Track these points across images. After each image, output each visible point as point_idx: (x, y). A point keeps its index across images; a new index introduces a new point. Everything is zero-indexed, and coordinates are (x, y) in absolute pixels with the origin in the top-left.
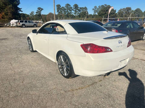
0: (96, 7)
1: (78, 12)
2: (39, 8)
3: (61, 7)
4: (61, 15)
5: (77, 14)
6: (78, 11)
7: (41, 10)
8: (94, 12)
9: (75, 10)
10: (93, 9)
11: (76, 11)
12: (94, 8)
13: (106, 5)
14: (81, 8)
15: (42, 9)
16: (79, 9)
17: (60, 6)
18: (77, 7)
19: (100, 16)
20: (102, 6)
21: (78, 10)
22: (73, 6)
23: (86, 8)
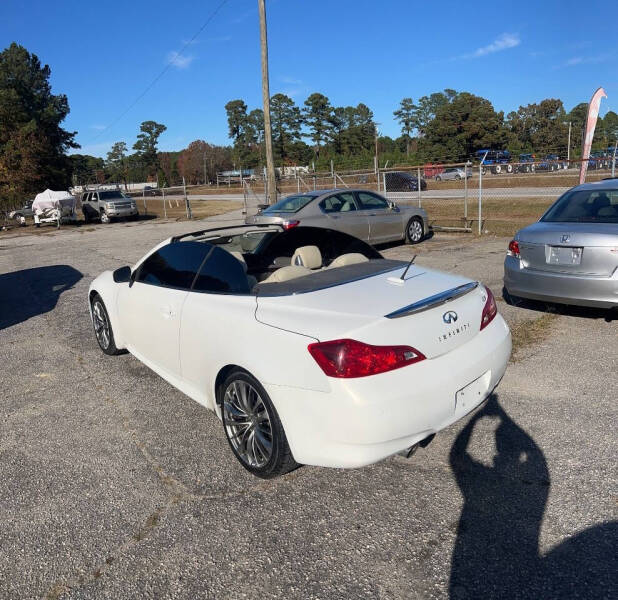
0: (410, 101)
1: (328, 132)
2: (148, 127)
3: (248, 112)
4: (250, 148)
5: (326, 139)
6: (330, 125)
7: (154, 130)
8: (403, 125)
9: (314, 120)
10: (398, 114)
11: (318, 126)
12: (399, 108)
13: (451, 92)
14: (340, 111)
15: (162, 128)
16: (333, 114)
17: (245, 108)
18: (323, 106)
19: (438, 142)
20: (433, 96)
21: (330, 120)
22: (307, 103)
23: (364, 111)
